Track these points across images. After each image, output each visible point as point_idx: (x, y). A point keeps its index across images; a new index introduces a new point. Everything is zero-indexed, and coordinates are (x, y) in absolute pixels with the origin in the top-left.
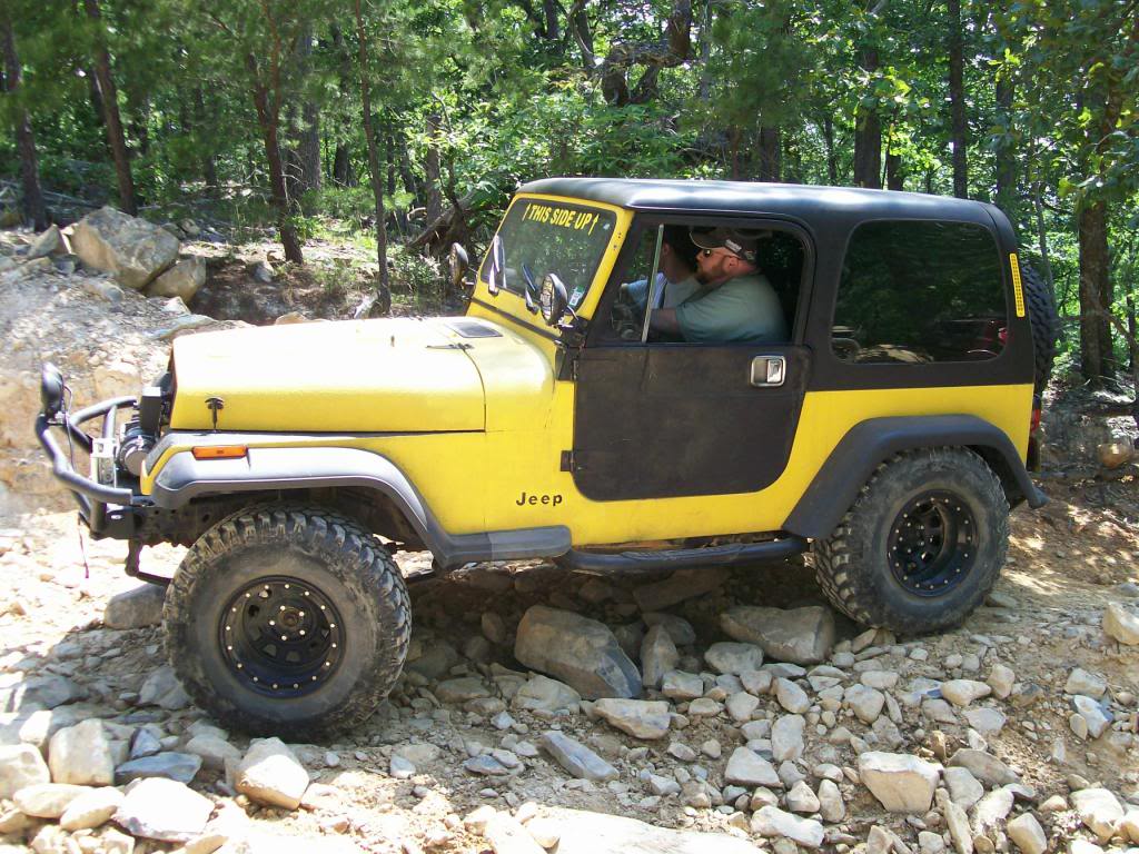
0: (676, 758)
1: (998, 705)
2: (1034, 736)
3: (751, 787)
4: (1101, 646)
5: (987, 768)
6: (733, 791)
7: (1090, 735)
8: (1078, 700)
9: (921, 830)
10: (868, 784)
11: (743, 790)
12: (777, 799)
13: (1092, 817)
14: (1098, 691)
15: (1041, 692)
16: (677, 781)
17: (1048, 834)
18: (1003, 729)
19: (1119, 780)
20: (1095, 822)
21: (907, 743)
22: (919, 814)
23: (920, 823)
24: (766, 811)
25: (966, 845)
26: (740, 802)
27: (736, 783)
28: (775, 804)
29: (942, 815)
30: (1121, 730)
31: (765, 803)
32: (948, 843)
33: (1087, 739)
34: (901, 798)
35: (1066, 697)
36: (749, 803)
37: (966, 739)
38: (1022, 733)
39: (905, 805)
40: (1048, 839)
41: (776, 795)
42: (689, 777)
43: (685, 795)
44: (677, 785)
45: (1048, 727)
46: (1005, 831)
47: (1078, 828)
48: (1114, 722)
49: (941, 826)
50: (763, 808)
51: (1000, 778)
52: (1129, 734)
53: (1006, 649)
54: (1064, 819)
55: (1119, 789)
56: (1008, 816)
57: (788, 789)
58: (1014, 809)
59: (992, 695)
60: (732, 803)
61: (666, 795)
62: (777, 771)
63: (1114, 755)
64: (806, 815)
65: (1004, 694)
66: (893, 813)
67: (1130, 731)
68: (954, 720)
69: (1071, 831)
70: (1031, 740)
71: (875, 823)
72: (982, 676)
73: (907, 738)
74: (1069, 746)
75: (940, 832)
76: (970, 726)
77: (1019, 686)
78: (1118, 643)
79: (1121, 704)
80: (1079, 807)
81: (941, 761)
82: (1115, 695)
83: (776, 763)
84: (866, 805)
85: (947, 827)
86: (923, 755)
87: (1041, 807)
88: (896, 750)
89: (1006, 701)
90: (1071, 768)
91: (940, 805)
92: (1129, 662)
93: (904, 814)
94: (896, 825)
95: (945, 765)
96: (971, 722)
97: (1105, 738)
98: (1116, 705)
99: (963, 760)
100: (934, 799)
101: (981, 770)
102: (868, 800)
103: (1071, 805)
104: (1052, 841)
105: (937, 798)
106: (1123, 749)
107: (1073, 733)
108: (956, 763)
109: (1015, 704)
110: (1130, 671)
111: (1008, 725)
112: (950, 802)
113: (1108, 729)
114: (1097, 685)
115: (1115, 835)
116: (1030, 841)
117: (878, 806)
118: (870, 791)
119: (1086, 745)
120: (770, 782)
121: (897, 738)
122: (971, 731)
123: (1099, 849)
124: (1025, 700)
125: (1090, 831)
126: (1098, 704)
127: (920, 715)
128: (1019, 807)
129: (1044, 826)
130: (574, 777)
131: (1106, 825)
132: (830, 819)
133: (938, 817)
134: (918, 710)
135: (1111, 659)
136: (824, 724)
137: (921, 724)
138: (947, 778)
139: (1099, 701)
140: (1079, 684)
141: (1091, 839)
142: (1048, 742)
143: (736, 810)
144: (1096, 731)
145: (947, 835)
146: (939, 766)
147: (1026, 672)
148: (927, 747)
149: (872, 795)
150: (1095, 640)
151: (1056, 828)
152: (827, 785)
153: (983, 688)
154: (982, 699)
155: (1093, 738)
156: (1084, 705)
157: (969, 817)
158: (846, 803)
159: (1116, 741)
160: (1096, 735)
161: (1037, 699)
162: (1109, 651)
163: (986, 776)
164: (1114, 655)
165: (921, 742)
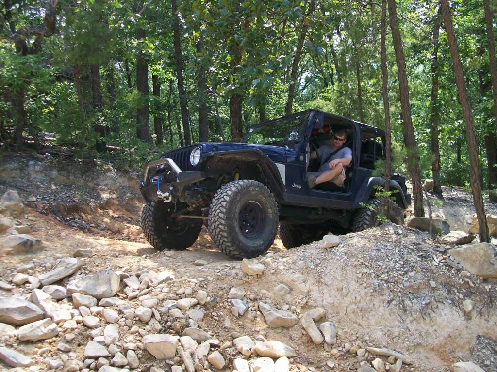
0: (62, 351)
1: (201, 307)
2: (217, 318)
3: (96, 358)
4: (242, 277)
5: (198, 335)
6: (88, 361)
7: (239, 315)
8: (234, 301)
9: (172, 365)
10: (148, 350)
11: (93, 360)
12: (108, 362)
13: (242, 348)
14: (242, 296)
15: (218, 299)
16: (62, 361)
17: (225, 358)
18: (204, 317)
19: (253, 331)
20: (243, 350)
21: (163, 329)
22: (171, 359)
23: (172, 363)
24: (104, 368)
25: (192, 369)
26: (92, 366)
27: (90, 358)
28: (108, 365)
29: (180, 357)
30: (252, 311)
31: (103, 365)
32: (184, 369)
33: (239, 316)
34: (163, 353)
35: (229, 300)
36: (96, 365)
37: (189, 324)
38: (212, 318)
39: (165, 355)
40: (225, 360)
41: (108, 360)
42: (68, 358)
43: (66, 367)
44: (62, 363)
45: (222, 314)
46: (207, 360)
47: (237, 354)
48: (249, 308)
49: (180, 362)
50: (102, 367)
51: (204, 338)
52: (255, 312)
53: (203, 283)
54: (231, 351)
55: (252, 335)
56: (208, 354)
57: (113, 357)
58: (211, 350)
59: (198, 303)
60: (88, 367)
61: (57, 368)
62: (107, 349)
63: (249, 321)
64: (122, 367)
65: (203, 302)
66: (160, 360)
67: (255, 310)
68: (183, 316)
69: (234, 356)
70: (216, 320)
71: (152, 366)
72: (194, 296)
73: (164, 327)
74: (231, 320)
75: (181, 365)
76: (190, 318)
77: (209, 298)
78: (248, 275)
79: (251, 300)
80: (237, 345)
81: (179, 335)
82: (248, 296)
83: (107, 346)
84: (148, 358)
85: (183, 362)
86: (171, 333)
87: (222, 347)
88: (159, 332)
89: (204, 305)
90: (233, 329)
91: (179, 353)
92: (253, 282)
93: (164, 360)
94: (161, 365)
95: (180, 336)
96: (191, 316)
97: (245, 315)
98: (249, 301)
99: (187, 333)
100: (177, 351)
101: (196, 336)
102: (149, 356)
103: (233, 345)
104: (226, 361)
105: (178, 351)
106: (253, 318)
107: (233, 315)
108: (185, 335)
109: (208, 306)
110: (254, 286)
111: (206, 315)
112: (183, 351)
113: (246, 311)
114: (241, 293)
115: (252, 354)
116: (217, 363)
117: (153, 358)
118: (149, 352)
119: (238, 319)
120: (105, 355)
121: (159, 327)
122: (190, 320)
123: (246, 361)
124: (212, 304)
125: (241, 354)
126: (242, 301)
127: (168, 316)
128: (212, 349)
129: (223, 355)
130: (13, 367)
131: (248, 350)
132: (133, 367)
133: (179, 359)
134: (168, 314)
135: (246, 282)
136: (127, 325)
137: (169, 320)
138: (181, 342)
139: (242, 300)
140: (233, 294)
141: (242, 357)
142: (223, 320)
143: (91, 370)
144: (242, 313)
145: (183, 366)
146: (178, 337)
147: (212, 292)
148: (172, 329)
149: (150, 354)
150: (240, 275)
151: (228, 355)
152: (130, 352)
153: (194, 301)
154: (194, 306)
155: (241, 316)
156: (236, 303)
157: (192, 356)
158: (139, 359)
159: (250, 315)
160: (242, 314)
161: (217, 303)
162: (245, 279)
163: (198, 338)
164: (248, 280)
165: (170, 327)
